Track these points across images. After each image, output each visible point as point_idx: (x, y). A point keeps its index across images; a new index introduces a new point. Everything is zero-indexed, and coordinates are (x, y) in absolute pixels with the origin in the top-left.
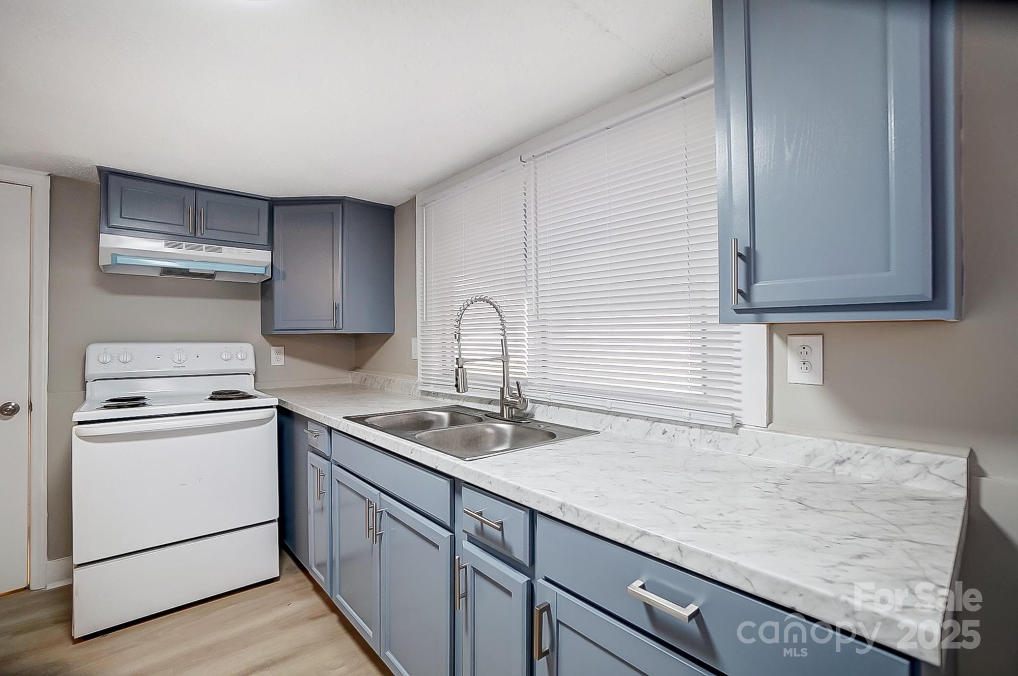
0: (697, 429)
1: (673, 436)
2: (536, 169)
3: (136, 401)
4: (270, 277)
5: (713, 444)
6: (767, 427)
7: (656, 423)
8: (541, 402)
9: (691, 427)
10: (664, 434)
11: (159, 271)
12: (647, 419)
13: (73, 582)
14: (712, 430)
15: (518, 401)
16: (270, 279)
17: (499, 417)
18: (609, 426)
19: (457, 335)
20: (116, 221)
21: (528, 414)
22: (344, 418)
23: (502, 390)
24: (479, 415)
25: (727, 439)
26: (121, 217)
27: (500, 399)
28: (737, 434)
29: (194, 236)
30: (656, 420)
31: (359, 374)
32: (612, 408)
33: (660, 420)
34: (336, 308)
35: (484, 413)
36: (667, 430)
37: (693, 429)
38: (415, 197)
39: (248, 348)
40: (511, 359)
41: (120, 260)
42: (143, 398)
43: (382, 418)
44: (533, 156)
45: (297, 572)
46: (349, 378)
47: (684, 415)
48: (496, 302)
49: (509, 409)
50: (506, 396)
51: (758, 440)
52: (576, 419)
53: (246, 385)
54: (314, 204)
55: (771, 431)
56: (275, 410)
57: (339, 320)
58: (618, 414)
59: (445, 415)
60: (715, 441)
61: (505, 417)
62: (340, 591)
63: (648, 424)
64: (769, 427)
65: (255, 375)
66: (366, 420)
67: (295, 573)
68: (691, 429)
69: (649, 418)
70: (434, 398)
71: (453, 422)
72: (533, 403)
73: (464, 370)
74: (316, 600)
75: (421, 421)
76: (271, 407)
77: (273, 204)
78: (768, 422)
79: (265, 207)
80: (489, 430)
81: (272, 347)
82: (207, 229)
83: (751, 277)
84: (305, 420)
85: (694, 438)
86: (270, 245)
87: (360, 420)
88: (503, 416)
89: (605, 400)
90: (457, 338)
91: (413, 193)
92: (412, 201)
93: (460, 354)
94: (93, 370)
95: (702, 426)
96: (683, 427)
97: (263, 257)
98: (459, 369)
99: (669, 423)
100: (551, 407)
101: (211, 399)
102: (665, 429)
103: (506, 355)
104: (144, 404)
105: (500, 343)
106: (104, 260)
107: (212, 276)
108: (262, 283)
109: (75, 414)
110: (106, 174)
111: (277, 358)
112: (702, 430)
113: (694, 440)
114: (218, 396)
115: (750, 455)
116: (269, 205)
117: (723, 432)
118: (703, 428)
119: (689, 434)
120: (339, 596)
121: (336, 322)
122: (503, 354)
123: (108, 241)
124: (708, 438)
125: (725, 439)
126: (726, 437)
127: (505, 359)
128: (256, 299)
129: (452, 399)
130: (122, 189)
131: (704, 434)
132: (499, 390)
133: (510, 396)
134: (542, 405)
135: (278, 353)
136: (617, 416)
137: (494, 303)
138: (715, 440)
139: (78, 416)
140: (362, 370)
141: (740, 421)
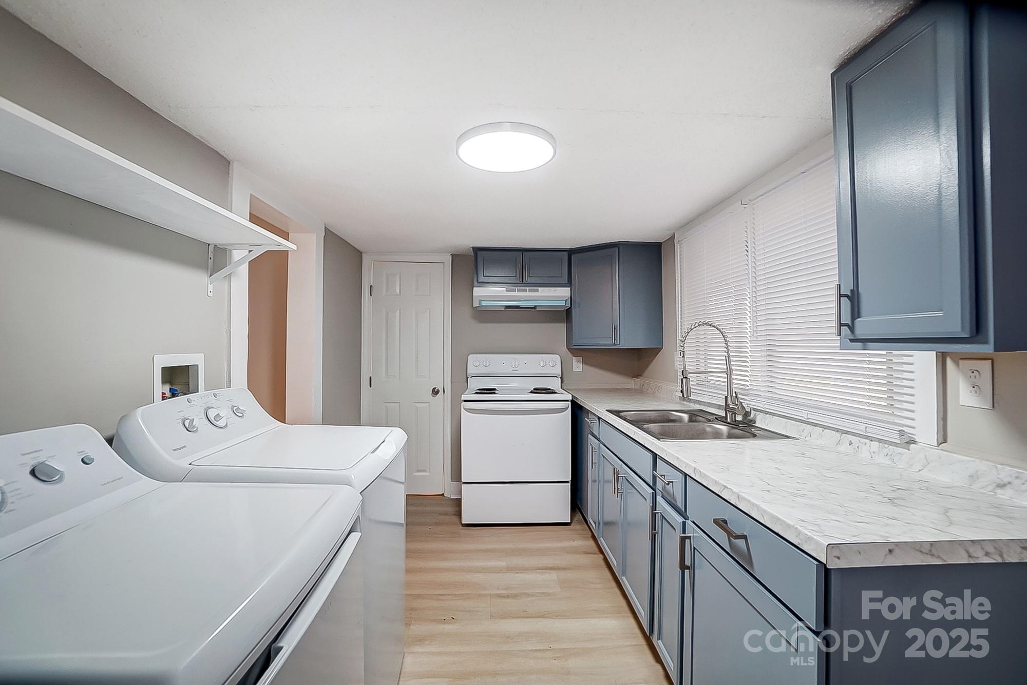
0: (876, 443)
1: (858, 447)
2: (754, 210)
3: (491, 391)
4: (570, 306)
5: (889, 458)
6: (938, 447)
7: (844, 434)
8: (761, 411)
9: (872, 441)
10: (850, 445)
11: (504, 307)
12: (838, 430)
13: (461, 497)
14: (888, 444)
15: (736, 408)
16: (570, 308)
17: (723, 420)
18: (808, 435)
19: (682, 353)
20: (482, 279)
21: (752, 421)
22: (606, 410)
23: (726, 398)
24: (711, 418)
25: (901, 453)
26: (483, 276)
27: (724, 405)
28: (909, 450)
29: (522, 283)
30: (844, 432)
31: (639, 381)
32: (808, 419)
33: (847, 433)
34: (615, 329)
35: (715, 416)
36: (852, 442)
37: (873, 442)
38: (674, 235)
39: (557, 358)
40: (734, 372)
41: (483, 304)
42: (495, 389)
43: (633, 414)
44: (750, 200)
45: (583, 524)
46: (632, 383)
47: (861, 428)
48: (719, 325)
49: (732, 415)
50: (729, 402)
51: (927, 457)
52: (785, 427)
53: (555, 384)
54: (599, 249)
55: (942, 450)
56: (570, 403)
57: (617, 338)
58: (816, 425)
59: (685, 417)
60: (891, 455)
61: (729, 420)
62: (602, 535)
63: (838, 434)
64: (940, 446)
65: (562, 378)
66: (622, 414)
67: (581, 524)
68: (871, 442)
69: (839, 430)
70: (688, 403)
71: (691, 420)
72: (755, 411)
73: (688, 379)
74: (592, 543)
75: (667, 419)
76: (568, 401)
77: (571, 252)
78: (940, 441)
79: (566, 254)
80: (708, 429)
81: (574, 358)
82: (529, 276)
83: (856, 313)
84: (588, 412)
85: (874, 451)
86: (569, 283)
87: (617, 413)
88: (727, 420)
89: (802, 411)
90: (682, 355)
91: (673, 232)
92: (673, 237)
93: (685, 368)
94: (471, 370)
95: (880, 441)
96: (864, 440)
97: (565, 292)
98: (684, 379)
99: (854, 435)
100: (767, 415)
101: (531, 392)
102: (851, 441)
103: (730, 369)
104: (494, 393)
105: (724, 358)
106: (476, 304)
107: (535, 307)
108: (566, 310)
109: (462, 396)
110: (477, 250)
111: (577, 366)
112: (880, 444)
113: (874, 452)
114: (536, 391)
115: (920, 470)
116: (568, 253)
117: (897, 447)
118: (881, 442)
119: (870, 446)
120: (602, 539)
121: (615, 339)
122: (727, 368)
123: (478, 292)
124: (885, 451)
125: (898, 453)
126: (900, 452)
127: (729, 372)
128: (562, 322)
129: (700, 404)
130: (484, 258)
131: (882, 448)
132: (724, 397)
133: (733, 403)
134: (762, 414)
135: (578, 361)
136: (814, 426)
137: (718, 326)
138: (891, 453)
139: (464, 397)
140: (641, 378)
141: (914, 438)
